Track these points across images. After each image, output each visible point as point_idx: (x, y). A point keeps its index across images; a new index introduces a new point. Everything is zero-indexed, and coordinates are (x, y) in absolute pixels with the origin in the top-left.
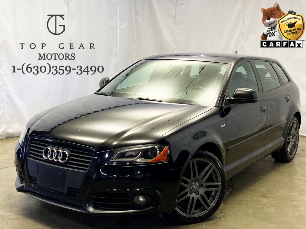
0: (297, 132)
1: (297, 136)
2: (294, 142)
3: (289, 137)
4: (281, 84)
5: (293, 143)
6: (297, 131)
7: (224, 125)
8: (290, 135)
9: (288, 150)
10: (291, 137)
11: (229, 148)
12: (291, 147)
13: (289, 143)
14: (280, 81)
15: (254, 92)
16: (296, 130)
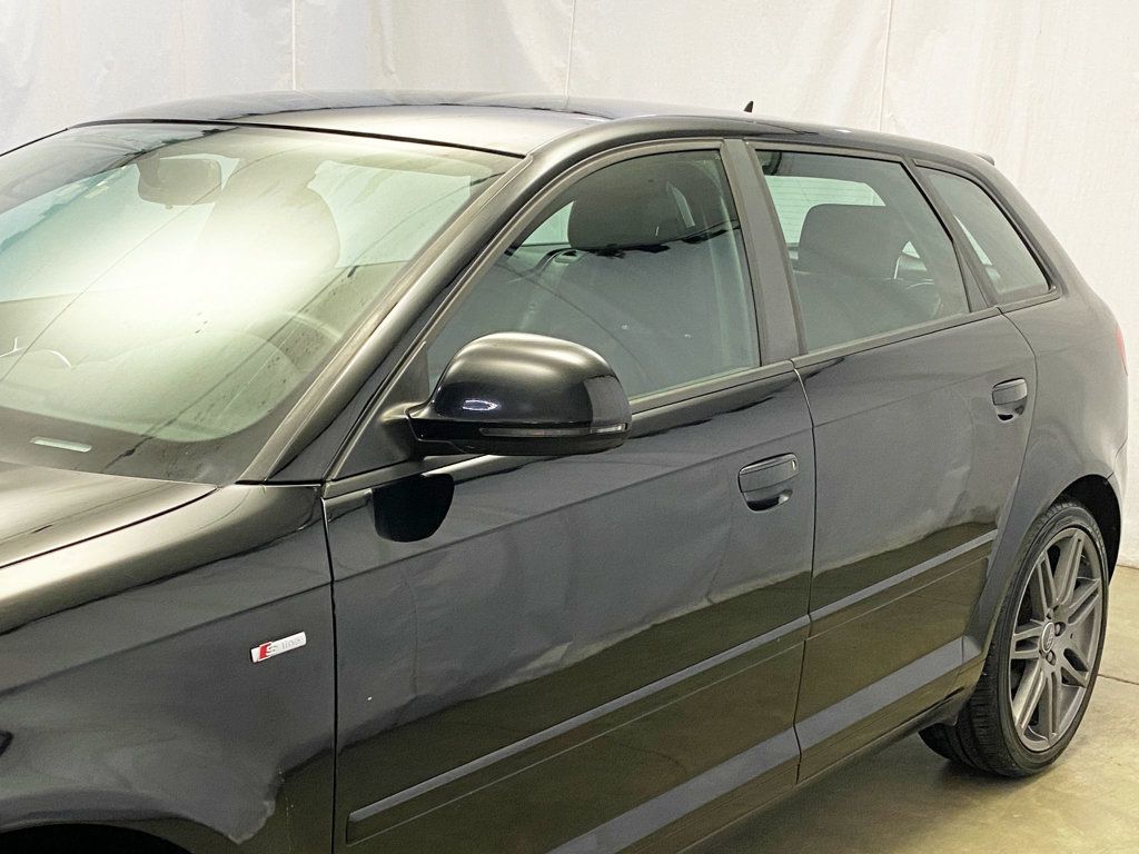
0: (1093, 595)
1: (1092, 615)
2: (1069, 654)
3: (1027, 634)
4: (976, 299)
5: (1062, 661)
6: (1090, 590)
7: (300, 639)
8: (1029, 615)
9: (1017, 714)
10: (1045, 628)
11: (358, 815)
12: (1045, 690)
13: (1021, 668)
14: (967, 272)
15: (600, 373)
16: (1078, 584)
